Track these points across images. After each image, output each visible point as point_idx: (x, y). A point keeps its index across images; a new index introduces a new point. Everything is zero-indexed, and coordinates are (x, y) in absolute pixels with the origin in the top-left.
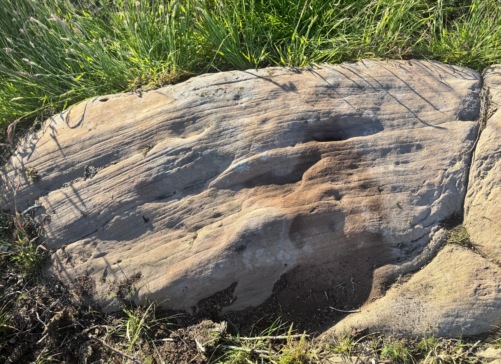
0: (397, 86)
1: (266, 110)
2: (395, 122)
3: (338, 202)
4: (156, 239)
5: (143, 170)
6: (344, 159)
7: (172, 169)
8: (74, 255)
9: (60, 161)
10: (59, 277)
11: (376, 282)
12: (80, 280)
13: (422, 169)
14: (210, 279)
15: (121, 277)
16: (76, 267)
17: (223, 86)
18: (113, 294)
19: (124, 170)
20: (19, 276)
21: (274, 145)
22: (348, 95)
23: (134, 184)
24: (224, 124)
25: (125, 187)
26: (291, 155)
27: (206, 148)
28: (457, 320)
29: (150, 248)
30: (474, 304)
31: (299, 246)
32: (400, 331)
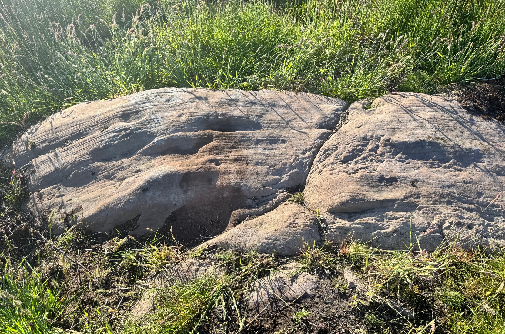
0: (280, 105)
1: (184, 109)
2: (271, 126)
3: (216, 167)
4: (97, 186)
5: (98, 141)
6: (229, 143)
7: (115, 141)
8: (44, 196)
9: (51, 136)
10: (31, 210)
11: (232, 219)
12: (43, 212)
13: (281, 154)
14: (122, 209)
15: (69, 209)
16: (43, 203)
17: (161, 94)
18: (62, 220)
19: (87, 141)
20: (6, 208)
21: (184, 129)
22: (242, 106)
23: (91, 150)
24: (154, 115)
25: (85, 151)
26: (194, 136)
27: (140, 129)
28: (275, 242)
29: (92, 191)
30: (288, 232)
31: (185, 192)
32: (236, 246)
